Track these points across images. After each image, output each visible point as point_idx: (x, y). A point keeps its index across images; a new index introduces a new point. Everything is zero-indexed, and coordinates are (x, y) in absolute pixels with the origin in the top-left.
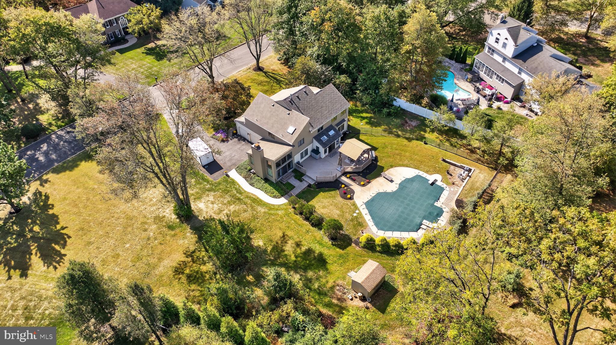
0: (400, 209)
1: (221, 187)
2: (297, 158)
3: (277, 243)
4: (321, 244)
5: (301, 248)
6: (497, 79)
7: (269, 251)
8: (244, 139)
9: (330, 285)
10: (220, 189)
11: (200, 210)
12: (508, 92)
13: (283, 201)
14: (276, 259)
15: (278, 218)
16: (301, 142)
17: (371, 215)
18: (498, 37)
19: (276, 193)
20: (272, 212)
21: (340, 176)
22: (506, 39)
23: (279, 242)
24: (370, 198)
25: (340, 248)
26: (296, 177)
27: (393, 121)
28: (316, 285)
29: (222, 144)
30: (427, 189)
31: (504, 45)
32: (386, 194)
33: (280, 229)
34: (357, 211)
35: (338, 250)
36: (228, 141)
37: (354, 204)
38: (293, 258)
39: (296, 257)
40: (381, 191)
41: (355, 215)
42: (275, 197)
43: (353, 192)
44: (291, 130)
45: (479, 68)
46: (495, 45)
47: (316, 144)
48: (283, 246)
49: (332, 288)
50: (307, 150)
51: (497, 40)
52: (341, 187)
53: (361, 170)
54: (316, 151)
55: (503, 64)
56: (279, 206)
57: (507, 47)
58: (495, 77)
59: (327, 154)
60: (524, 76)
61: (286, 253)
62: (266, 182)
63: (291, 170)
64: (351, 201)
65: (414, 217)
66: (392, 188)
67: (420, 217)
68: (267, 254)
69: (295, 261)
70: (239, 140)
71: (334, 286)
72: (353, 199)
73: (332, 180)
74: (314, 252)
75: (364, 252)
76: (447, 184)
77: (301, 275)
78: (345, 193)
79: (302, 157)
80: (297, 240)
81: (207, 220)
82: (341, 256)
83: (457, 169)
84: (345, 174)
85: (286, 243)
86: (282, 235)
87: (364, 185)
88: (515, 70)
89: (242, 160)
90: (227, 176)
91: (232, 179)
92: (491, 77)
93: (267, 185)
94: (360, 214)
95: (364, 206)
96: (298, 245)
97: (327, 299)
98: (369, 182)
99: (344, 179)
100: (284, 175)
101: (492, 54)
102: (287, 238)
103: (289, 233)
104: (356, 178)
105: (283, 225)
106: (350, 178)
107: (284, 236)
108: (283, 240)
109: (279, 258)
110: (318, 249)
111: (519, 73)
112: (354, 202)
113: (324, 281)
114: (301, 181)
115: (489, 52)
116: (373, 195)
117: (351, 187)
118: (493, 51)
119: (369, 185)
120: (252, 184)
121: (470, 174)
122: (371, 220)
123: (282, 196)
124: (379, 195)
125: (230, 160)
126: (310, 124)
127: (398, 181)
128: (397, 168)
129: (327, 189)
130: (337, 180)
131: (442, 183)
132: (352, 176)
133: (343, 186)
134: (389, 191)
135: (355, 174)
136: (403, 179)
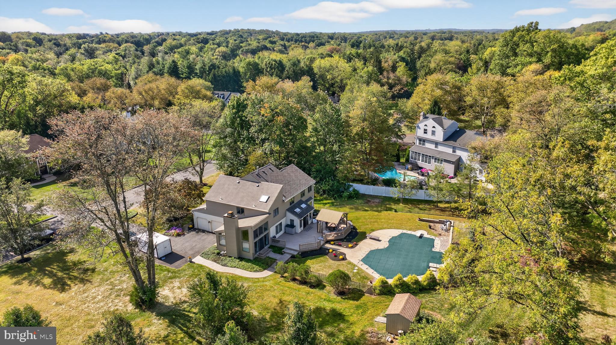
1: (186, 273)
2: (272, 231)
4: (329, 301)
6: (435, 162)
8: (204, 231)
9: (358, 334)
10: (186, 275)
11: (166, 298)
12: (449, 169)
13: (267, 273)
15: (268, 288)
16: (275, 211)
17: (372, 268)
18: (426, 128)
19: (256, 267)
20: (258, 284)
21: (324, 244)
22: (434, 127)
23: (278, 308)
24: (364, 256)
25: (354, 300)
26: (275, 252)
27: (356, 202)
29: (179, 238)
31: (433, 133)
32: (378, 250)
33: (274, 297)
34: (356, 268)
36: (184, 234)
41: (355, 271)
42: (256, 271)
44: (264, 198)
45: (415, 159)
46: (425, 136)
47: (290, 216)
49: (363, 336)
50: (281, 224)
51: (425, 132)
52: (329, 252)
53: (343, 238)
54: (291, 225)
55: (436, 149)
56: (265, 278)
57: (436, 134)
58: (433, 161)
59: (302, 228)
60: (459, 153)
62: (241, 261)
63: (268, 246)
66: (383, 245)
70: (198, 232)
71: (363, 334)
72: (346, 259)
73: (317, 248)
74: (324, 309)
75: (383, 298)
76: (435, 236)
78: (336, 256)
79: (277, 233)
81: (176, 304)
82: (358, 307)
83: (437, 225)
84: (328, 242)
86: (278, 302)
87: (352, 247)
88: (450, 151)
89: (207, 247)
90: (191, 262)
91: (199, 265)
92: (429, 163)
93: (243, 263)
95: (362, 263)
98: (357, 245)
99: (328, 246)
100: (262, 251)
101: (424, 144)
102: (285, 303)
103: (285, 298)
104: (341, 243)
105: (277, 293)
106: (334, 244)
108: (282, 305)
110: (328, 306)
111: (454, 152)
114: (282, 254)
115: (420, 143)
116: (367, 253)
118: (424, 141)
119: (358, 247)
120: (225, 265)
121: (452, 225)
122: (375, 272)
124: (372, 252)
125: (192, 249)
126: (282, 194)
127: (386, 240)
128: (379, 231)
129: (313, 257)
130: (321, 248)
131: (430, 236)
132: (337, 243)
133: (331, 251)
134: (381, 248)
135: (339, 241)
136: (390, 237)
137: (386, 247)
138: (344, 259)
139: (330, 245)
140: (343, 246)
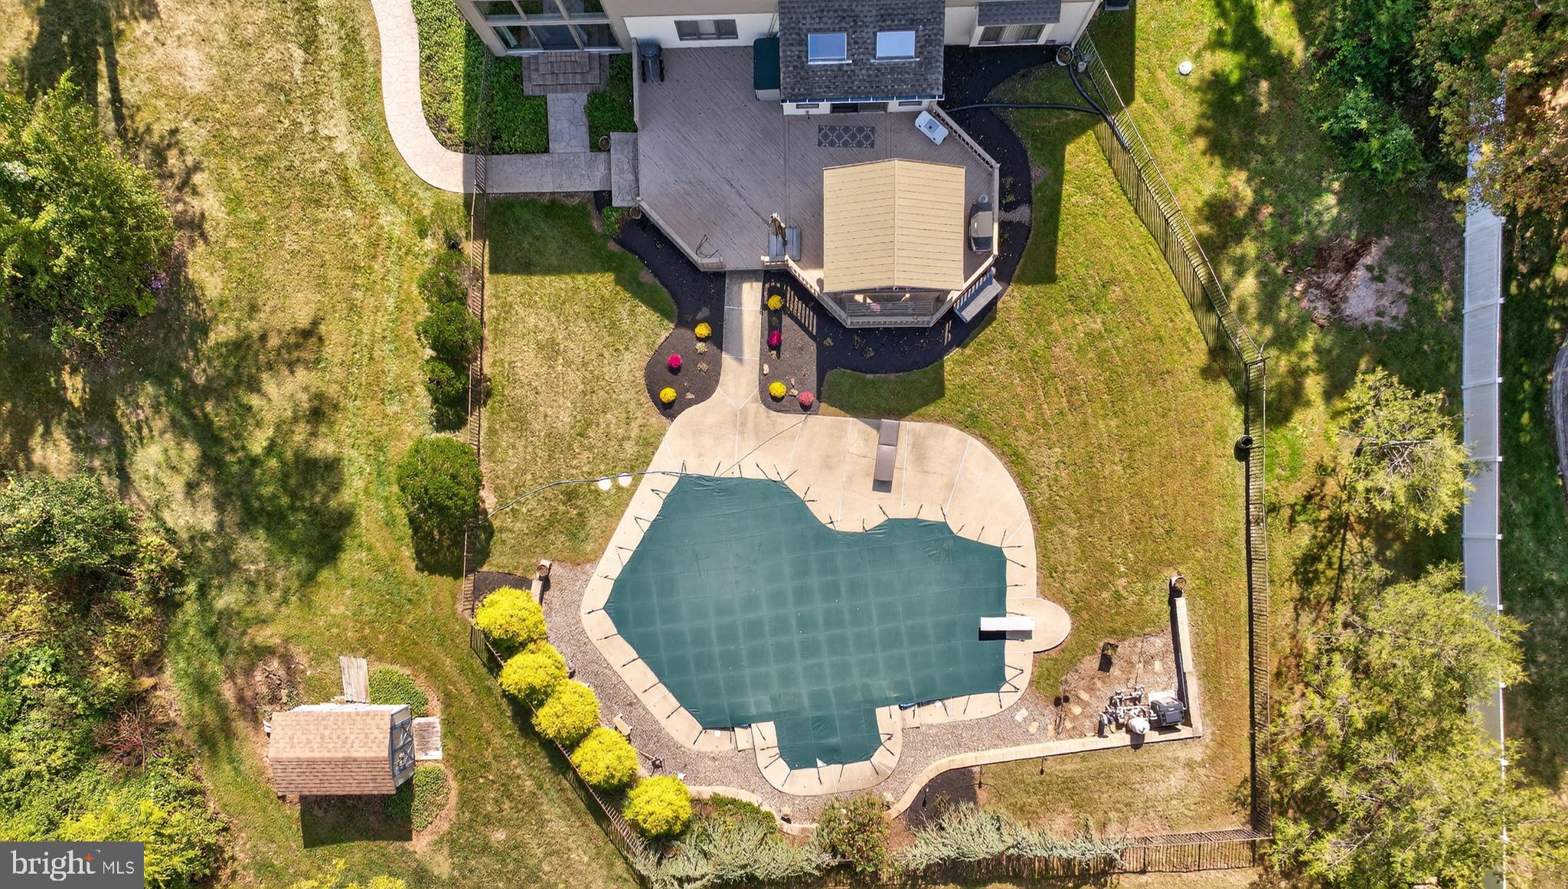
0: (765, 612)
3: (263, 338)
5: (314, 434)
7: (213, 338)
9: (267, 636)
13: (446, 170)
14: (207, 392)
19: (456, 110)
20: (366, 185)
21: (750, 274)
24: (726, 472)
25: (419, 554)
28: (227, 599)
30: (947, 631)
32: (797, 509)
34: (625, 481)
35: (407, 552)
37: (649, 445)
38: (257, 444)
39: (270, 449)
40: (797, 486)
41: (605, 485)
42: (436, 122)
43: (705, 389)
48: (270, 367)
49: (262, 652)
52: (692, 326)
53: (849, 322)
56: (414, 182)
61: (255, 401)
64: (656, 418)
65: (760, 683)
66: (850, 510)
67: (774, 701)
68: (193, 344)
69: (255, 462)
71: (271, 651)
72: (672, 417)
77: (221, 525)
78: (675, 369)
80: (333, 390)
82: (392, 580)
84: (779, 279)
85: (291, 366)
87: (773, 401)
94: (624, 497)
95: (669, 484)
96: (319, 412)
97: (214, 667)
102: (309, 352)
104: (793, 335)
106: (772, 313)
107: (307, 334)
109: (221, 398)
112: (661, 434)
113: (267, 606)
114: (594, 147)
117: (727, 359)
122: (628, 554)
123: (468, 147)
124: (774, 491)
127: (901, 506)
128: (977, 448)
129: (647, 277)
130: (719, 277)
131: (1028, 665)
132: (786, 321)
133: (703, 330)
134: (821, 512)
135: (812, 321)
136: (931, 515)
137: (839, 527)
138: (669, 410)
139: (750, 299)
140: (764, 358)
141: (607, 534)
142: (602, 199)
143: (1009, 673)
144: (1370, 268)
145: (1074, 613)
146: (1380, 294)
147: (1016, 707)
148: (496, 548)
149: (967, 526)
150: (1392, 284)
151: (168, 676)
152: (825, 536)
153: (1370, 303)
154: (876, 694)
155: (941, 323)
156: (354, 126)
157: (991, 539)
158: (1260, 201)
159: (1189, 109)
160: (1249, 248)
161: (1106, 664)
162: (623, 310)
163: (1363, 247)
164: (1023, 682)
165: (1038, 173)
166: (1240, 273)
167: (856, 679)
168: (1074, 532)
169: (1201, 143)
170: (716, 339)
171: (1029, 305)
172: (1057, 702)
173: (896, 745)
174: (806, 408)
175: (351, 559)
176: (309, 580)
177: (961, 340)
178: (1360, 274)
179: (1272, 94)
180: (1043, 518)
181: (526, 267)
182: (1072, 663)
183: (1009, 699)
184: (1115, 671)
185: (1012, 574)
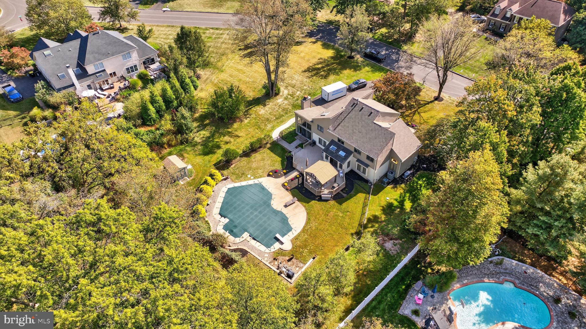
2: (315, 137)
3: (233, 133)
5: (223, 144)
7: (228, 130)
16: (321, 128)
20: (265, 132)
24: (266, 187)
34: (252, 178)
35: (215, 162)
37: (261, 177)
38: (216, 140)
39: (217, 142)
40: (273, 196)
41: (249, 176)
42: (281, 133)
43: (276, 177)
44: (326, 114)
48: (229, 136)
53: (305, 187)
61: (222, 137)
63: (309, 140)
64: (266, 175)
66: (277, 206)
68: (225, 128)
69: (213, 141)
77: (200, 143)
78: (275, 173)
79: (319, 142)
80: (232, 143)
84: (301, 174)
85: (232, 137)
87: (284, 185)
94: (249, 179)
95: (257, 183)
96: (227, 143)
100: (302, 136)
104: (296, 181)
106: (296, 177)
107: (238, 137)
109: (219, 134)
112: (264, 177)
113: (191, 153)
114: (296, 147)
116: (269, 190)
117: (284, 177)
123: (281, 137)
127: (285, 211)
128: (305, 214)
129: (285, 163)
130: (294, 169)
131: (276, 249)
132: (297, 179)
133: (285, 171)
134: (272, 202)
135: (300, 182)
136: (288, 216)
137: (273, 206)
138: (269, 175)
139: (295, 174)
140: (289, 181)
141: (241, 181)
142: (290, 152)
143: (272, 247)
144: (394, 242)
145: (293, 248)
146: (393, 247)
147: (267, 253)
148: (226, 170)
149: (291, 222)
150: (396, 248)
151: (168, 150)
152: (269, 205)
153: (390, 247)
154: (248, 230)
155: (318, 196)
156: (271, 127)
157: (292, 226)
158: (385, 221)
159: (384, 203)
160: (377, 225)
161: (289, 260)
162: (277, 163)
163: (396, 239)
164: (273, 250)
165: (352, 193)
166: (372, 227)
167: (249, 226)
168: (306, 236)
169: (381, 208)
170: (285, 174)
171: (334, 205)
172: (274, 259)
173: (242, 240)
174: (287, 189)
175: (207, 158)
176: (200, 155)
177: (319, 200)
178: (392, 241)
179: (399, 211)
180: (304, 230)
181: (272, 151)
182: (284, 255)
183: (267, 251)
184: (290, 263)
185: (290, 233)
